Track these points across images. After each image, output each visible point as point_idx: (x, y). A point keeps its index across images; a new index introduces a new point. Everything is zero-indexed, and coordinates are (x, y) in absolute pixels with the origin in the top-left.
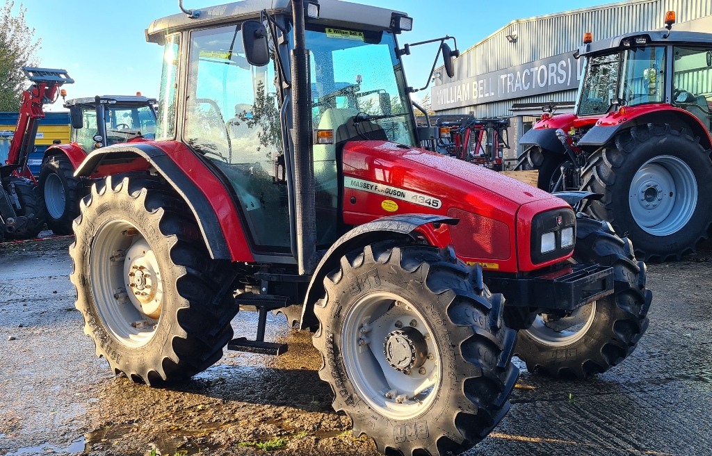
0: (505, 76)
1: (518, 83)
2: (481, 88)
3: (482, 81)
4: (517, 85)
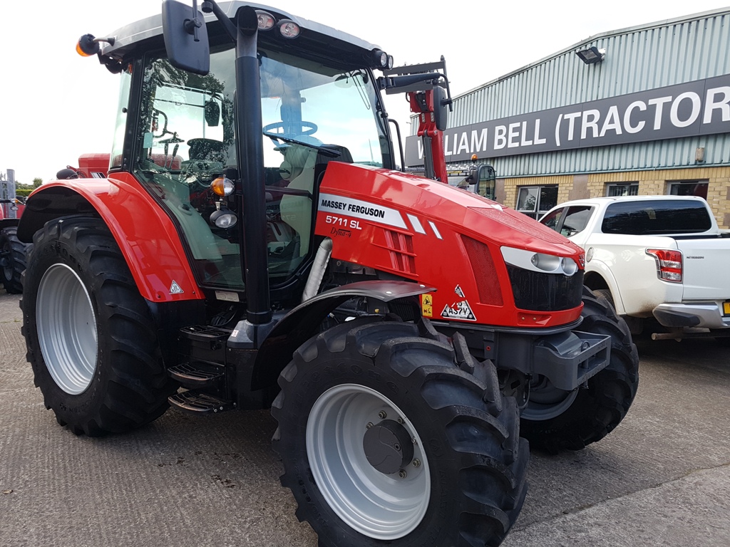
0: (578, 114)
1: (612, 121)
2: (517, 134)
3: (518, 125)
4: (607, 126)
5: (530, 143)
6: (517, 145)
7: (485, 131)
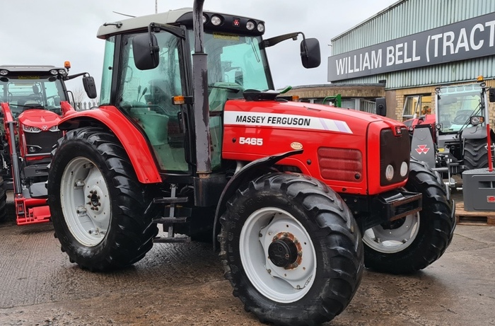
0: (440, 36)
1: (462, 41)
2: (401, 53)
3: (401, 45)
4: (459, 45)
5: (410, 60)
6: (401, 62)
7: (380, 51)
